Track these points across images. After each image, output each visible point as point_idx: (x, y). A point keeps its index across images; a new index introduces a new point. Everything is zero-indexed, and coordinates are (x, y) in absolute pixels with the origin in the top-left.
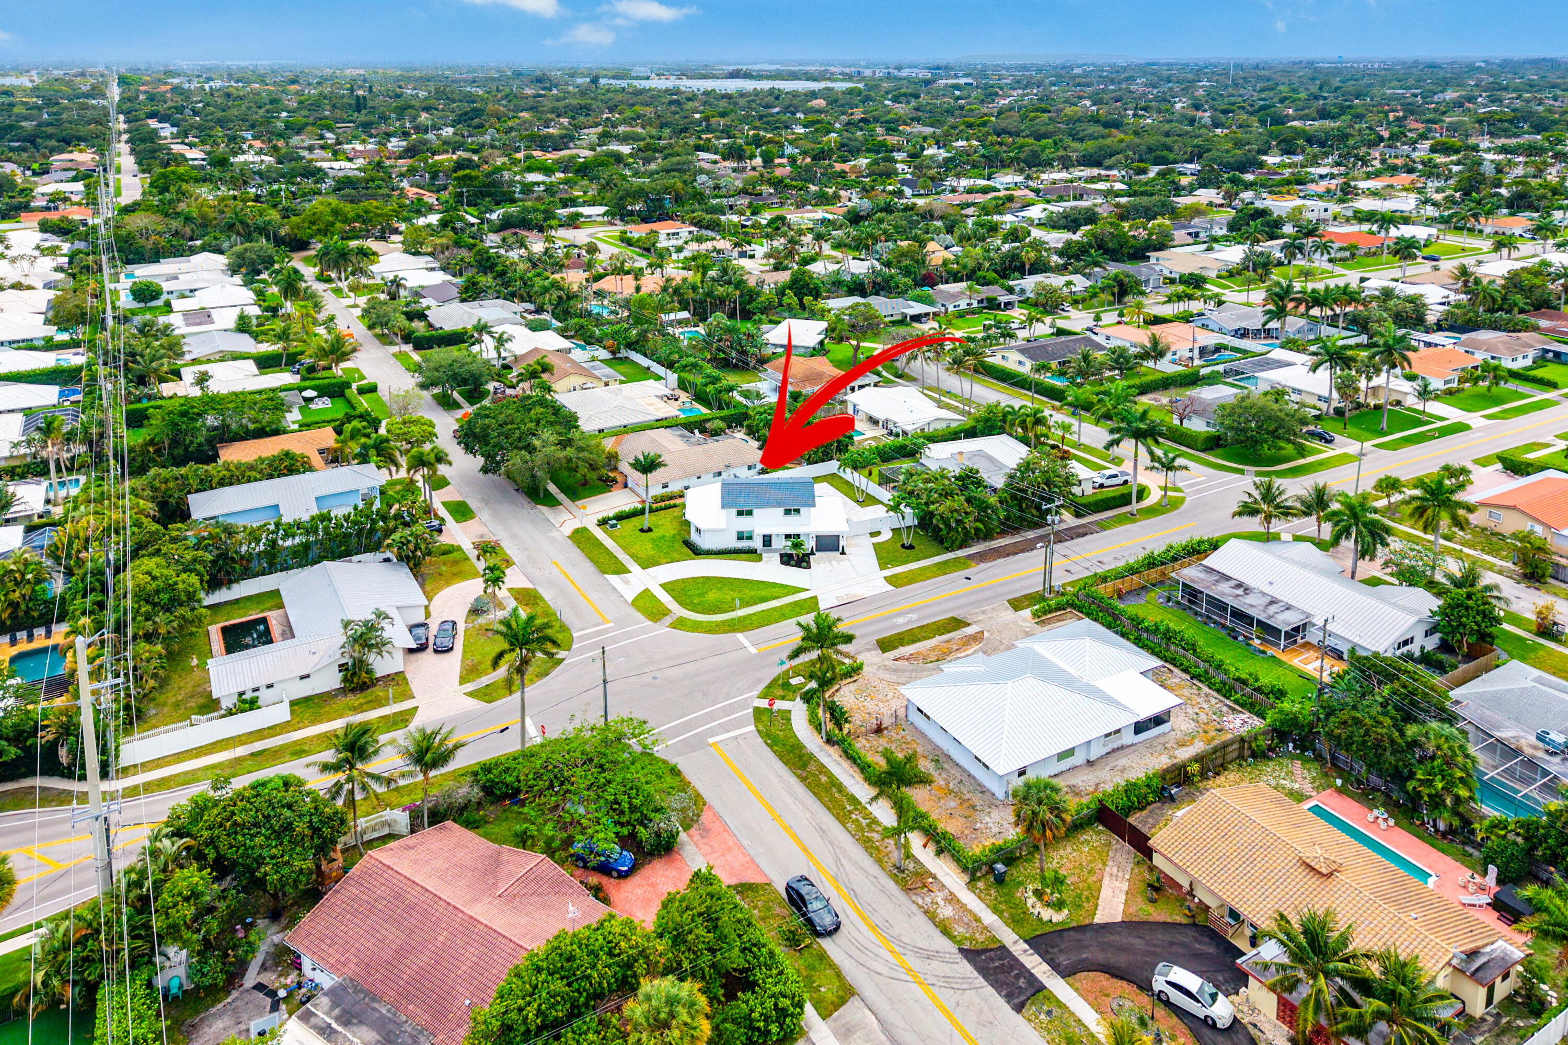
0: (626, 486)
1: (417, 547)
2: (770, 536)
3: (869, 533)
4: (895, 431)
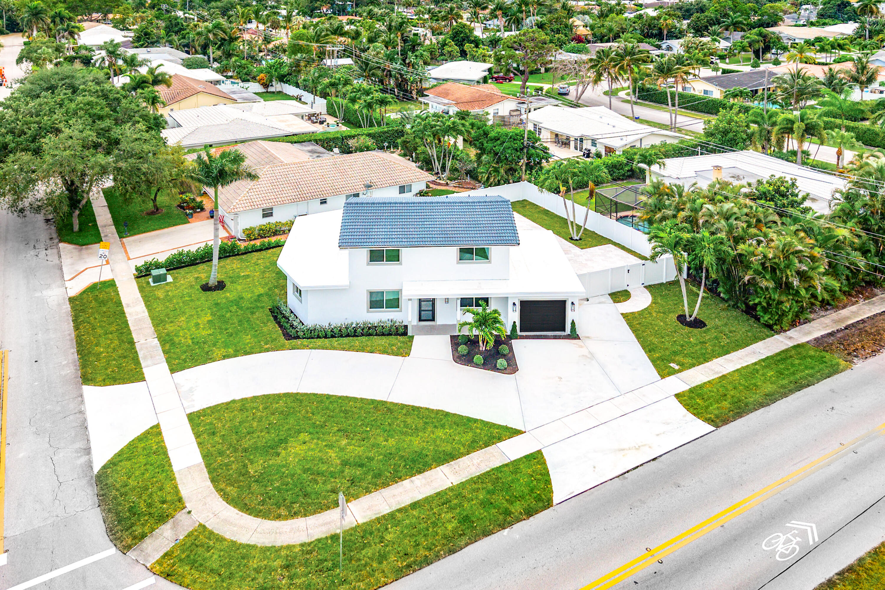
2: (433, 301)
3: (609, 295)
4: (593, 150)
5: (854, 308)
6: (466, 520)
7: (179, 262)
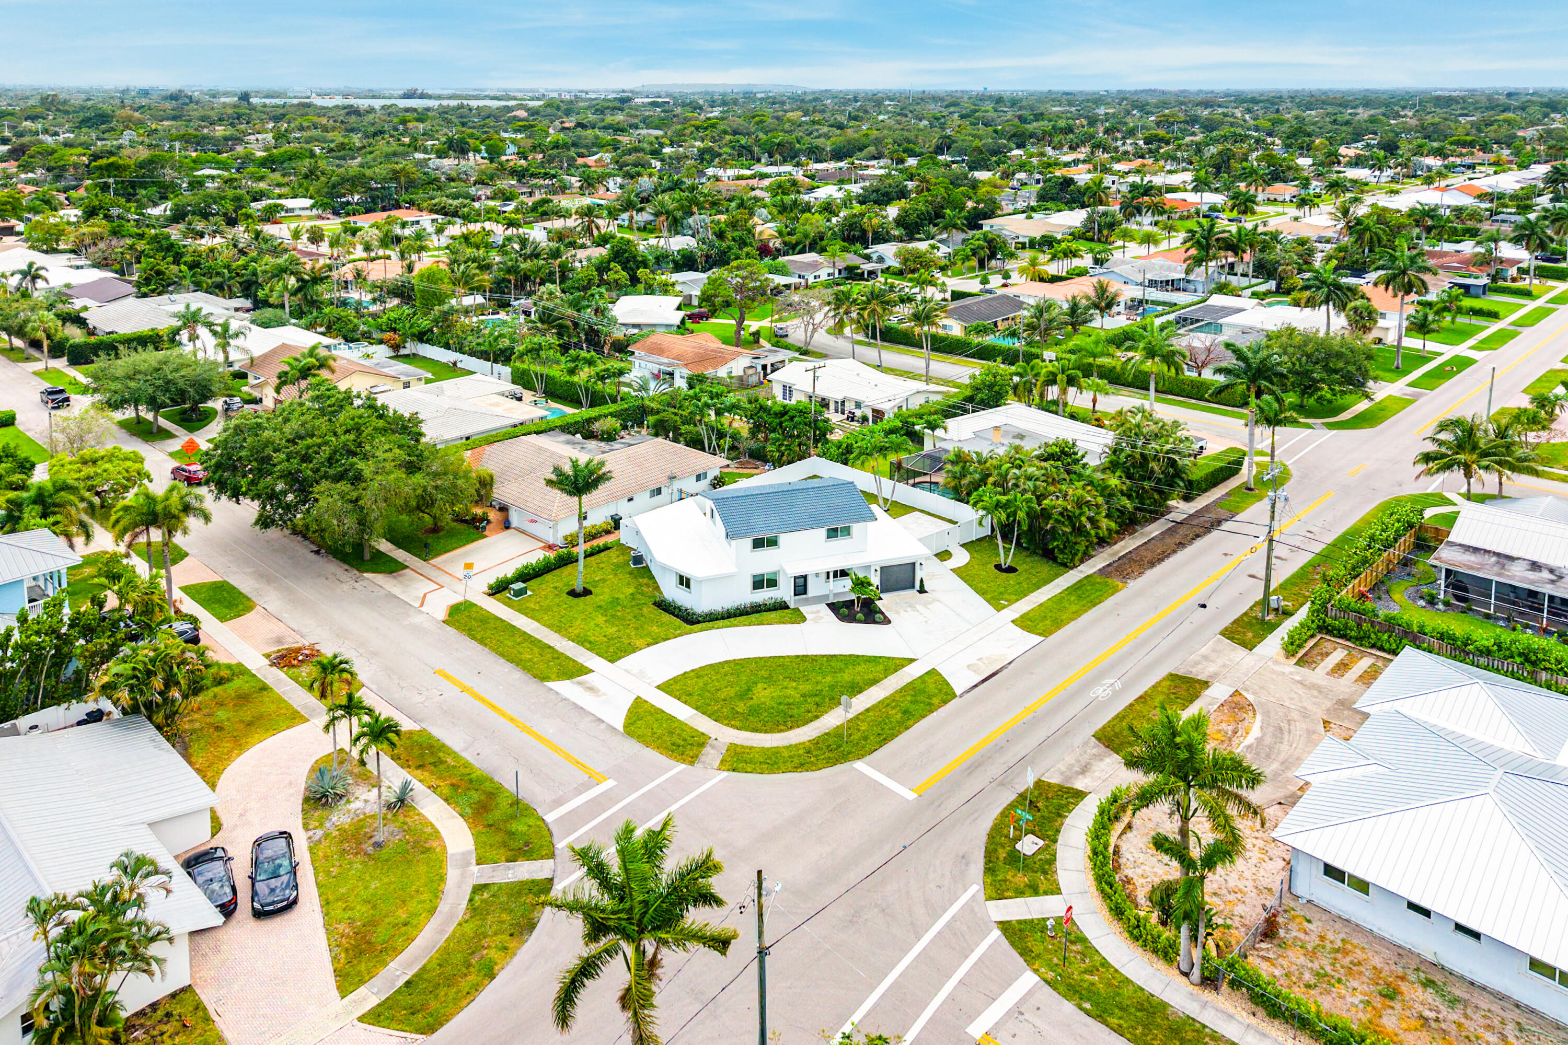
0: (507, 526)
1: (171, 681)
2: (805, 577)
3: (936, 555)
4: (858, 413)
5: (1122, 543)
6: (905, 712)
7: (529, 574)
